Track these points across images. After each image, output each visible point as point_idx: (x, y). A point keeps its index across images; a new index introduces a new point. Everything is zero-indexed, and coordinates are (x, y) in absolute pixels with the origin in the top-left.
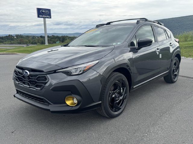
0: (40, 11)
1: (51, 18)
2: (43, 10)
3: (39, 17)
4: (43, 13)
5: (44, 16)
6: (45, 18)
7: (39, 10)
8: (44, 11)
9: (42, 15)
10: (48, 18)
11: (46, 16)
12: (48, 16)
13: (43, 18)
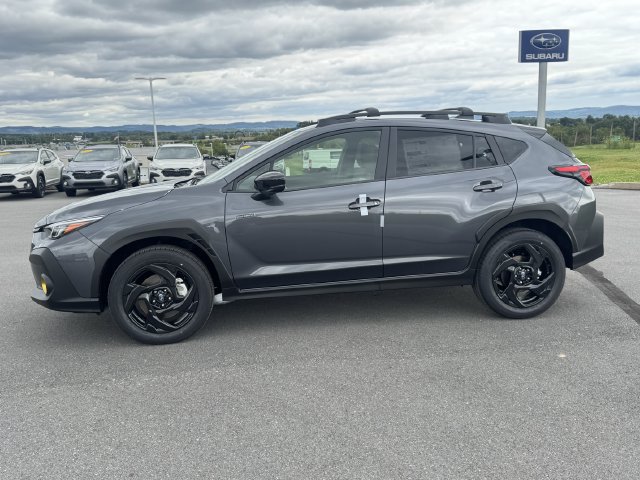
0: (532, 41)
1: (566, 59)
2: (540, 37)
3: (523, 59)
4: (539, 44)
5: (540, 56)
6: (543, 64)
7: (526, 37)
8: (543, 40)
9: (536, 53)
10: (555, 60)
11: (549, 56)
12: (557, 56)
13: (537, 64)
